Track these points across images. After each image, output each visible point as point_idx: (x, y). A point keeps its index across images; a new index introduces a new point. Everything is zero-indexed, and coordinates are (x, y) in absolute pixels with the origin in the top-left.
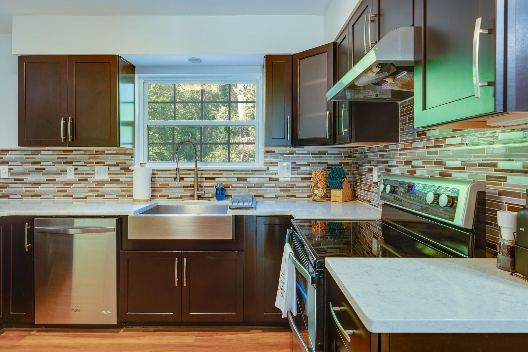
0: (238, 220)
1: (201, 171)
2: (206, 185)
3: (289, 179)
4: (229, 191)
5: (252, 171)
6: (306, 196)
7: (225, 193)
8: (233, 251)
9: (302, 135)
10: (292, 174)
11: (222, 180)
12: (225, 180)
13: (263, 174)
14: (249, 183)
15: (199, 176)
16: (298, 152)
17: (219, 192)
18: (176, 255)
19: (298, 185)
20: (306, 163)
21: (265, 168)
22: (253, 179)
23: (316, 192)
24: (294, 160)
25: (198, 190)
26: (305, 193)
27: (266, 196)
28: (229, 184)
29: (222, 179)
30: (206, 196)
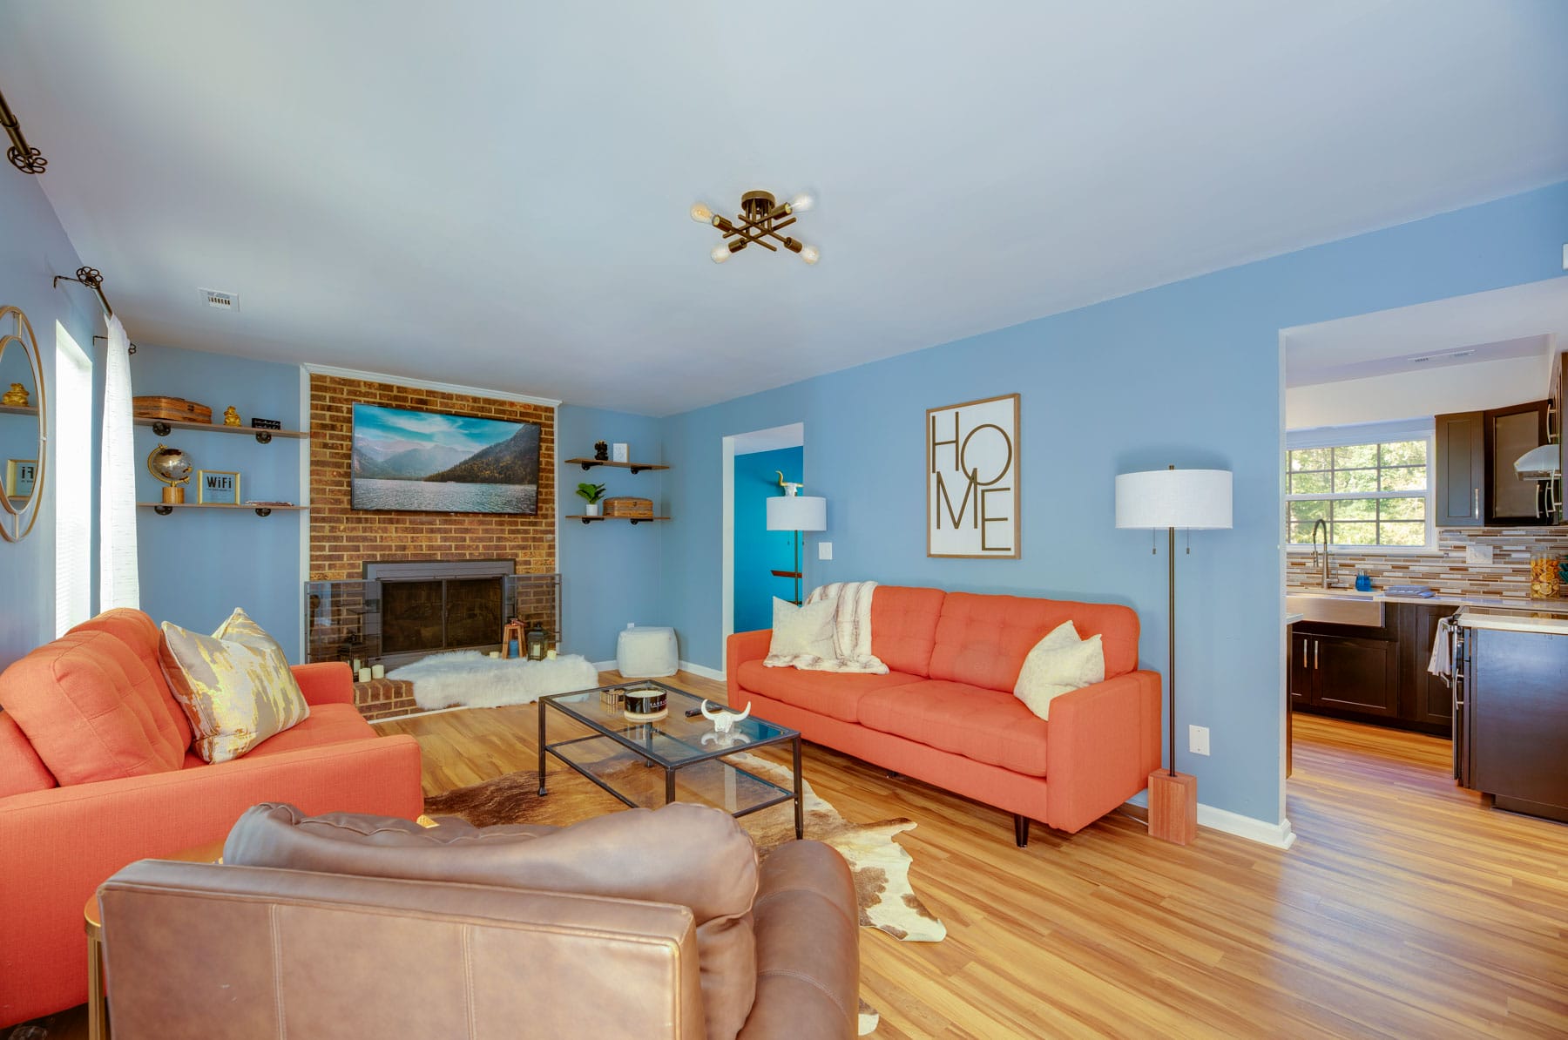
0: (1389, 608)
1: (1333, 555)
2: (1339, 572)
3: (1488, 570)
4: (1377, 581)
5: (1418, 557)
6: (1523, 594)
7: (1372, 583)
8: (1381, 639)
9: (1500, 511)
10: (1494, 563)
11: (1367, 567)
12: (1372, 567)
13: (1438, 562)
14: (1413, 572)
15: (1329, 561)
16: (1505, 533)
17: (1362, 582)
18: (1306, 637)
19: (1505, 578)
20: (1524, 548)
21: (1442, 553)
22: (1419, 568)
23: (1537, 587)
24: (1498, 544)
25: (1328, 577)
26: (1522, 590)
27: (1442, 590)
28: (1379, 573)
29: (1368, 565)
30: (1340, 585)
